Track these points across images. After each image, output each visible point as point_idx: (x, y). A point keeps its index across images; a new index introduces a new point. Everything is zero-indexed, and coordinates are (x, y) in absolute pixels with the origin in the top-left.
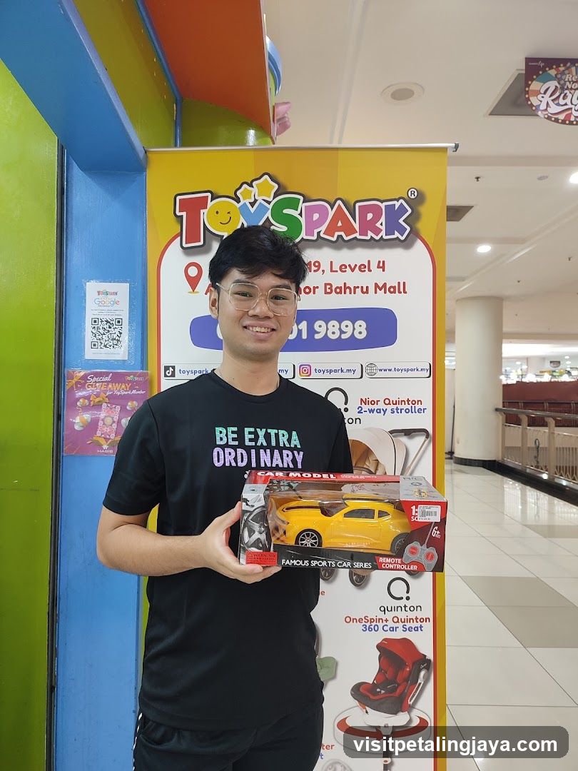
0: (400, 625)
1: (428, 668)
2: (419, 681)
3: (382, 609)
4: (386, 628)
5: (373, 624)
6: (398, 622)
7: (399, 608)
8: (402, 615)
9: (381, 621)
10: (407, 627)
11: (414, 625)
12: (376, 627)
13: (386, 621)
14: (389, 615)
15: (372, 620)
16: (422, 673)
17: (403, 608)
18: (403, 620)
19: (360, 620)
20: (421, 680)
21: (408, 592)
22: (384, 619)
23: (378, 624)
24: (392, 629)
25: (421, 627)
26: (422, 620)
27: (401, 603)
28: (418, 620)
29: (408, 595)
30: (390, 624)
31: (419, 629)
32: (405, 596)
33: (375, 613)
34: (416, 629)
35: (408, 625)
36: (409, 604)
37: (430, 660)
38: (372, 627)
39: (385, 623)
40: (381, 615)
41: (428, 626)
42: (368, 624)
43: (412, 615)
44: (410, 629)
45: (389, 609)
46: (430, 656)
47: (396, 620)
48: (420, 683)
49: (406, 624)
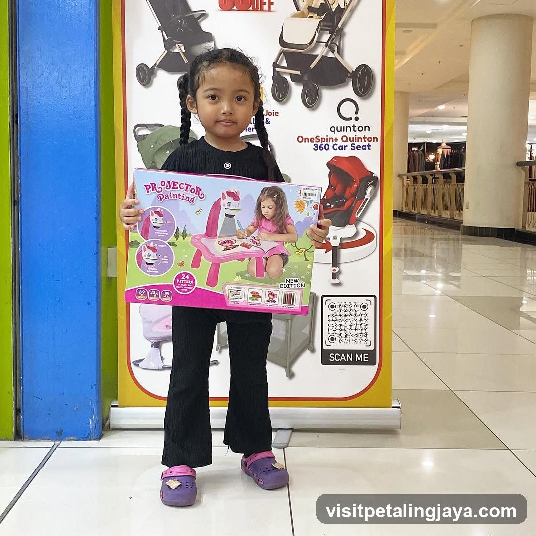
0: (349, 144)
1: (374, 185)
2: (366, 197)
3: (333, 129)
4: (335, 147)
5: (324, 144)
6: (347, 141)
7: (349, 128)
8: (351, 134)
9: (331, 140)
10: (356, 146)
11: (362, 144)
12: (327, 146)
13: (336, 140)
14: (339, 135)
15: (323, 140)
16: (370, 189)
17: (352, 128)
18: (352, 140)
19: (312, 140)
20: (368, 196)
21: (357, 113)
22: (334, 139)
23: (328, 143)
24: (342, 148)
25: (369, 146)
26: (370, 140)
27: (350, 123)
28: (366, 140)
29: (357, 115)
30: (340, 143)
31: (367, 148)
32: (353, 116)
33: (325, 133)
34: (364, 148)
35: (357, 144)
36: (357, 123)
37: (377, 177)
38: (323, 146)
39: (334, 142)
40: (331, 135)
41: (376, 146)
42: (319, 144)
43: (360, 134)
44: (358, 148)
45: (339, 129)
46: (377, 173)
47: (345, 139)
48: (367, 199)
49: (354, 143)
